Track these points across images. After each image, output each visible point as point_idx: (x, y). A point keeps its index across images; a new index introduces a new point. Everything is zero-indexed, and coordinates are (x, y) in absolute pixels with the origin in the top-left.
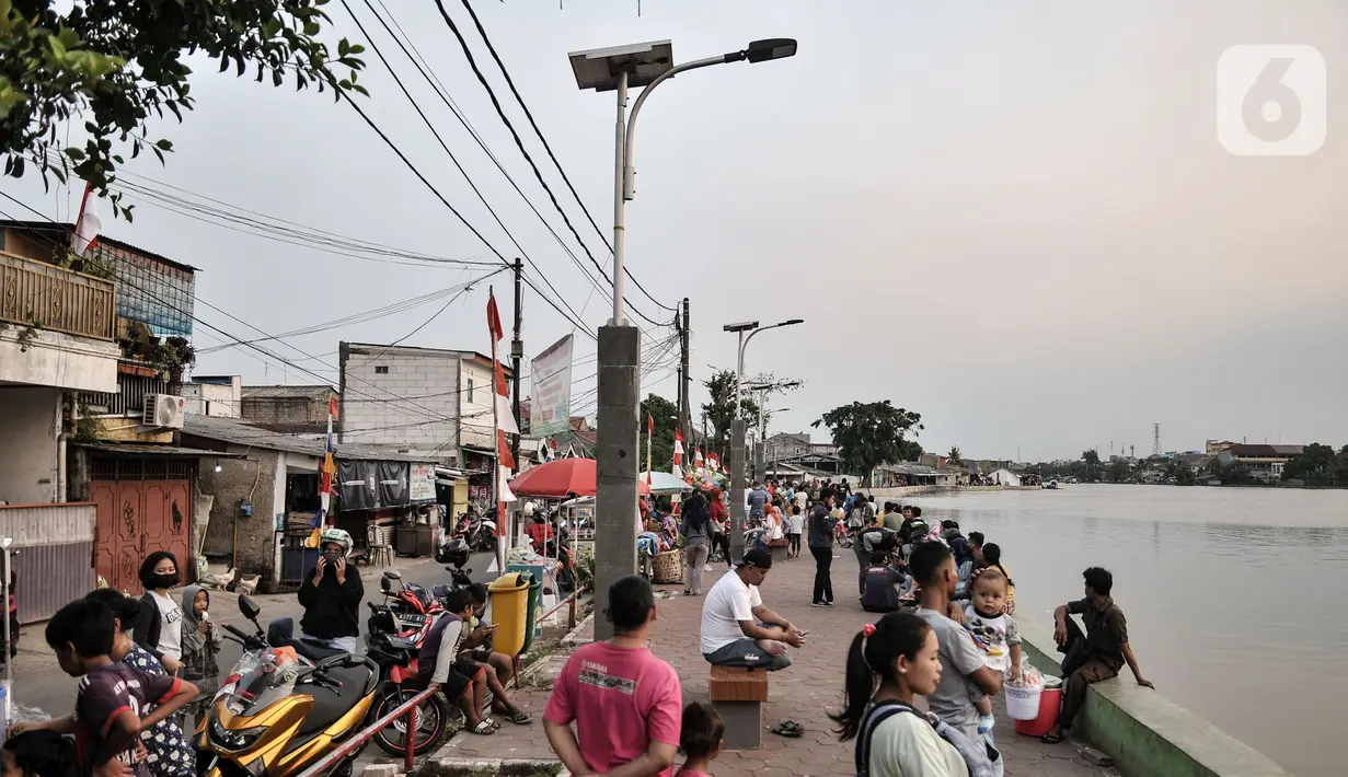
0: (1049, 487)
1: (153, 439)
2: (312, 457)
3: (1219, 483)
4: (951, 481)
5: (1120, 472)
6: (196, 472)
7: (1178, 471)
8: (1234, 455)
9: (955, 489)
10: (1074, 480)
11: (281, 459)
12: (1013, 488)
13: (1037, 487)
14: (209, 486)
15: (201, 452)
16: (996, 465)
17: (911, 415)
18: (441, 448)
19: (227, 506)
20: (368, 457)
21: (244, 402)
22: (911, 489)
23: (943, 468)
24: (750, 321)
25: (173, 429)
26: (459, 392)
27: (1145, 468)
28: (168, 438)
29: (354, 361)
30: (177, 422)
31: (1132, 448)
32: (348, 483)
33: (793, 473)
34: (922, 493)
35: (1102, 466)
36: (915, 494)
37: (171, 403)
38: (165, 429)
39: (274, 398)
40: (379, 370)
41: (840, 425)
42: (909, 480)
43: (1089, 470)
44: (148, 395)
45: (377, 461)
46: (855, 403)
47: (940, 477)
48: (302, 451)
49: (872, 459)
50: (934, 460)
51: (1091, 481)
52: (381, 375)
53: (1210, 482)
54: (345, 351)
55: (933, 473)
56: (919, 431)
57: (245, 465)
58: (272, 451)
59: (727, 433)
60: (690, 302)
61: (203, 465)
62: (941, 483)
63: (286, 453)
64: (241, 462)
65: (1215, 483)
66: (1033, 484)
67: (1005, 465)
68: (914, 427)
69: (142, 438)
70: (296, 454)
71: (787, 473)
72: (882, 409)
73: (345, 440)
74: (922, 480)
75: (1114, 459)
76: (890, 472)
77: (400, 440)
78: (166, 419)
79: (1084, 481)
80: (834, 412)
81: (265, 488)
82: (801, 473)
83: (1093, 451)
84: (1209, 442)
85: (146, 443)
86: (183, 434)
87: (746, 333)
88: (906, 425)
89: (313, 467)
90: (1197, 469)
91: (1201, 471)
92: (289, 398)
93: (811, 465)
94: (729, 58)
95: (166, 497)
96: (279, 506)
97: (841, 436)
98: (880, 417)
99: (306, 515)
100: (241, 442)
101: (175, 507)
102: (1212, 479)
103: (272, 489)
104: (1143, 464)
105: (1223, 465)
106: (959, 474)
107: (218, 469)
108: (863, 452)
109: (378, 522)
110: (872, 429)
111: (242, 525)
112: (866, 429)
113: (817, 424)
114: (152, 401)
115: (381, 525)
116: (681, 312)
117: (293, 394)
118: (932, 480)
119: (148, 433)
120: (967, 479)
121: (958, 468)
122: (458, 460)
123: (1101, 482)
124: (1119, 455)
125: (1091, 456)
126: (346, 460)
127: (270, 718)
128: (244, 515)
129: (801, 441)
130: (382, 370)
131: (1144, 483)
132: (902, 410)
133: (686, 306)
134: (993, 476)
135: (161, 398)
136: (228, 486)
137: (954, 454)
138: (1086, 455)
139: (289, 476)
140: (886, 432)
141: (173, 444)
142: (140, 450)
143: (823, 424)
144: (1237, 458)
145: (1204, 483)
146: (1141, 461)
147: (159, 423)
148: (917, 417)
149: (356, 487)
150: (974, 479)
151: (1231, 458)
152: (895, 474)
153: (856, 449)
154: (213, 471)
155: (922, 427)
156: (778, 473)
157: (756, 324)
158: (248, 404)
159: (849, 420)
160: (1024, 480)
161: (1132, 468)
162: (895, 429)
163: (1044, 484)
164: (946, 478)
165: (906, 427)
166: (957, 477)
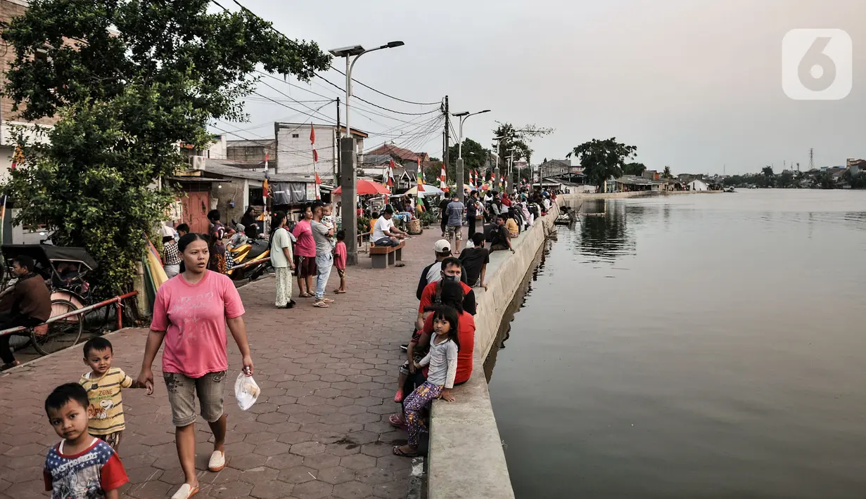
0: (728, 191)
1: (193, 175)
2: (259, 181)
3: (850, 187)
4: (661, 188)
5: (787, 180)
6: (211, 188)
7: (823, 180)
8: (860, 168)
9: (664, 193)
10: (754, 186)
11: (246, 182)
12: (703, 192)
13: (720, 191)
14: (216, 194)
15: (212, 179)
16: (693, 177)
17: (628, 147)
18: (326, 175)
19: (224, 203)
20: (287, 180)
21: (228, 149)
22: (633, 193)
23: (657, 180)
24: (464, 111)
25: (201, 170)
26: (334, 146)
27: (803, 178)
28: (198, 174)
29: (282, 131)
30: (203, 167)
31: (798, 165)
32: (277, 192)
33: (554, 184)
34: (643, 196)
35: (775, 177)
36: (635, 197)
37: (199, 159)
38: (198, 170)
39: (245, 147)
40: (294, 136)
41: (584, 154)
42: (633, 187)
43: (766, 180)
44: (191, 156)
45: (290, 182)
46: (593, 140)
47: (654, 185)
48: (256, 178)
49: (604, 175)
50: (653, 175)
52: (295, 139)
53: (844, 187)
54: (278, 127)
55: (650, 183)
56: (634, 157)
57: (231, 185)
58: (242, 179)
60: (448, 98)
61: (214, 185)
62: (655, 189)
63: (248, 179)
64: (229, 184)
65: (848, 187)
66: (717, 189)
67: (699, 177)
68: (631, 155)
69: (189, 174)
70: (253, 180)
71: (549, 184)
72: (610, 144)
73: (279, 172)
74: (641, 188)
76: (618, 183)
77: (305, 171)
78: (198, 166)
79: (762, 187)
80: (579, 147)
81: (240, 195)
82: (559, 184)
83: (769, 167)
84: (848, 160)
85: (190, 176)
86: (204, 172)
87: (463, 117)
89: (260, 185)
90: (837, 178)
91: (839, 180)
92: (253, 147)
93: (567, 179)
94: (382, 47)
95: (199, 199)
96: (246, 203)
97: (586, 162)
98: (609, 149)
99: (258, 206)
100: (228, 175)
101: (203, 203)
102: (845, 184)
103: (242, 195)
104: (801, 176)
105: (853, 175)
106: (667, 184)
107: (220, 187)
108: (598, 171)
109: (292, 211)
110: (604, 157)
111: (231, 211)
112: (601, 156)
113: (570, 154)
114: (192, 159)
115: (294, 212)
116: (444, 103)
117: (254, 145)
118: (649, 188)
119: (190, 172)
120: (672, 187)
121: (667, 180)
122: (334, 181)
123: (773, 187)
124: (790, 169)
125: (768, 171)
126: (275, 182)
127: (241, 249)
128: (231, 207)
129: (564, 164)
130: (296, 136)
131: (801, 188)
132: (623, 145)
133: (447, 100)
134: (691, 184)
135: (196, 157)
136: (224, 194)
137: (667, 170)
138: (764, 170)
139: (250, 190)
140: (614, 158)
141: (201, 176)
142: (189, 179)
143: (574, 154)
144: (862, 170)
145: (840, 187)
146: (801, 173)
147: (195, 168)
148: (632, 148)
149: (281, 194)
150: (678, 187)
151: (858, 171)
152: (623, 184)
153: (593, 169)
154: (217, 188)
155: (635, 155)
156: (543, 184)
157: (468, 113)
158: (230, 151)
159: (589, 151)
160: (711, 187)
161: (795, 178)
162: (619, 156)
163: (725, 189)
164: (658, 187)
165: (626, 155)
166: (665, 186)
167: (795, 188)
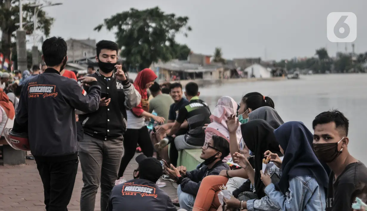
0: (293, 78)
4: (216, 76)
5: (347, 64)
9: (219, 82)
12: (264, 79)
13: (283, 78)
16: (250, 61)
17: (180, 19)
23: (209, 65)
35: (331, 61)
41: (120, 29)
43: (321, 63)
46: (132, 9)
47: (206, 73)
49: (148, 57)
50: (202, 59)
51: (323, 72)
55: (200, 69)
59: (13, 36)
62: (207, 78)
66: (281, 75)
67: (258, 61)
68: (183, 29)
72: (155, 14)
75: (340, 55)
76: (165, 70)
79: (318, 73)
88: (177, 28)
98: (154, 21)
106: (222, 69)
108: (140, 52)
110: (148, 32)
112: (142, 32)
113: (99, 28)
118: (200, 75)
120: (228, 73)
121: (220, 64)
123: (330, 72)
125: (322, 53)
129: (88, 45)
131: (364, 72)
132: (173, 15)
134: (249, 70)
137: (218, 53)
138: (319, 52)
140: (160, 34)
143: (104, 28)
146: (361, 56)
148: (185, 19)
150: (234, 74)
152: (169, 71)
153: (134, 50)
155: (190, 29)
159: (127, 24)
160: (273, 73)
161: (354, 61)
162: (168, 31)
163: (290, 76)
164: (211, 73)
165: (177, 30)
166: (220, 72)
167: (357, 72)
